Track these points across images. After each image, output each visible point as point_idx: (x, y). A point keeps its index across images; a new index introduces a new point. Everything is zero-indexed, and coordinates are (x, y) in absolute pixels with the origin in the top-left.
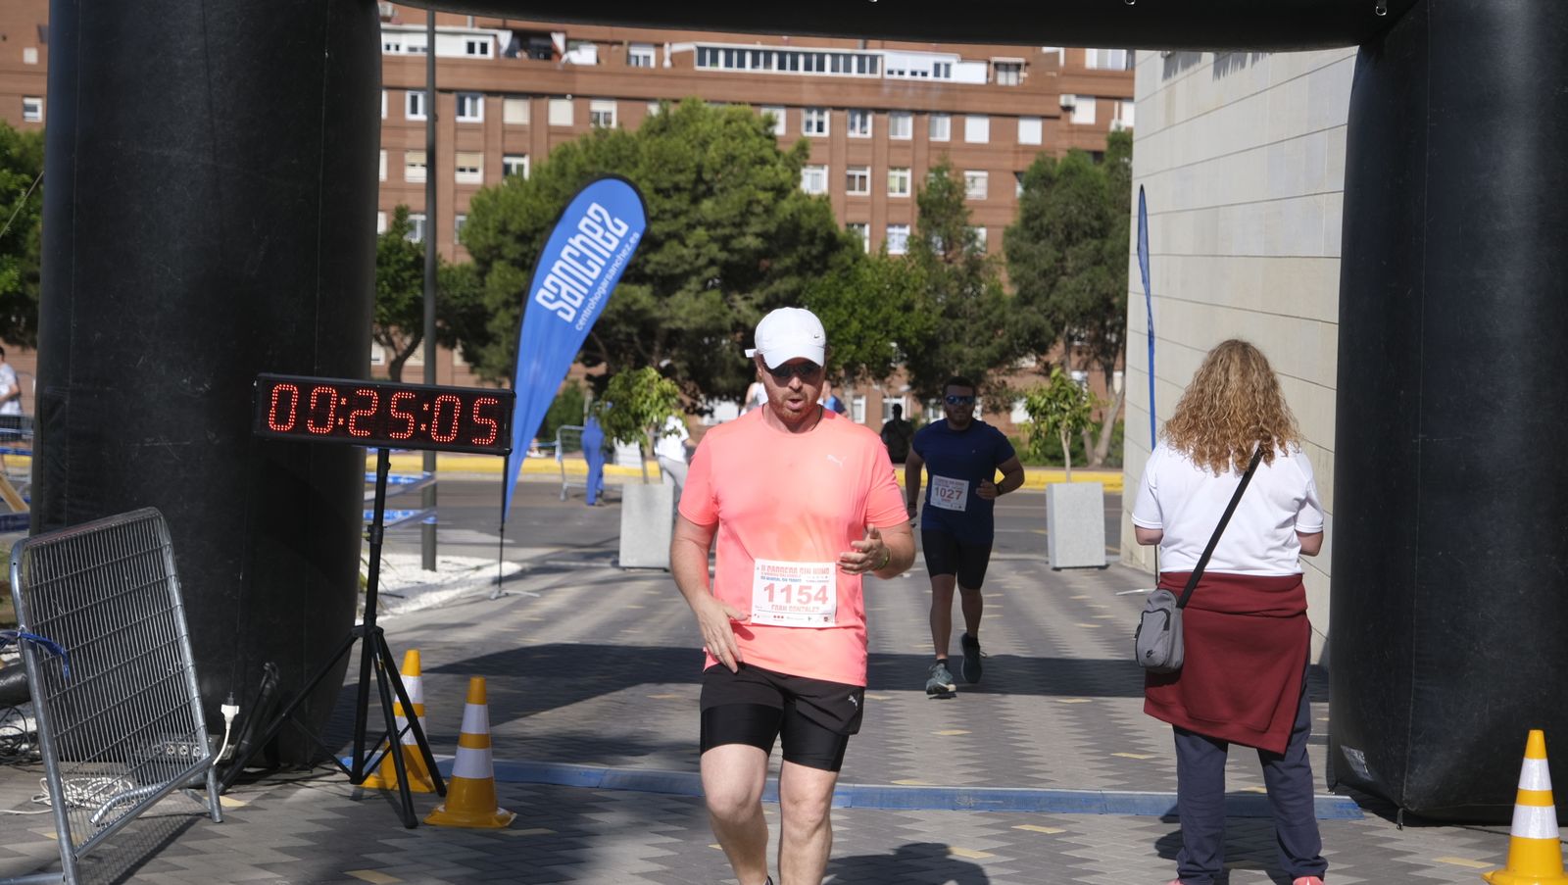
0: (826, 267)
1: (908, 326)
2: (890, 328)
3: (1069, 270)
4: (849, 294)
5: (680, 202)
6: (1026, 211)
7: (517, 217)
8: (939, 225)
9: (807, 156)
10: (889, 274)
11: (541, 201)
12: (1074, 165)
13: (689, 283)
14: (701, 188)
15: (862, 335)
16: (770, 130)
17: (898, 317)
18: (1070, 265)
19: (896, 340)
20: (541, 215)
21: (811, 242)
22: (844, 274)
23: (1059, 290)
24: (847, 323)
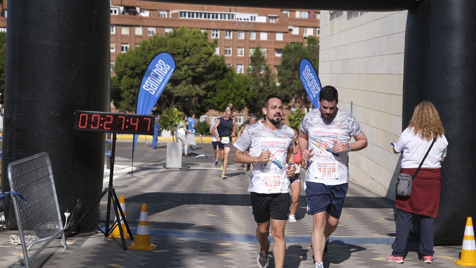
0: (224, 77)
1: (248, 95)
2: (243, 95)
3: (296, 78)
4: (230, 85)
5: (180, 58)
6: (283, 60)
7: (130, 62)
8: (257, 65)
9: (217, 44)
10: (242, 79)
11: (137, 57)
12: (297, 47)
13: (182, 82)
14: (186, 54)
15: (234, 98)
16: (206, 36)
17: (245, 92)
18: (297, 76)
19: (244, 99)
20: (138, 62)
21: (219, 70)
22: (229, 79)
23: (293, 84)
24: (230, 94)
